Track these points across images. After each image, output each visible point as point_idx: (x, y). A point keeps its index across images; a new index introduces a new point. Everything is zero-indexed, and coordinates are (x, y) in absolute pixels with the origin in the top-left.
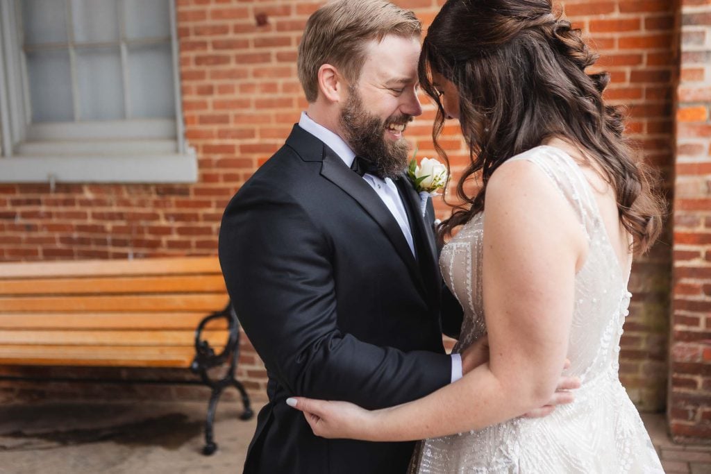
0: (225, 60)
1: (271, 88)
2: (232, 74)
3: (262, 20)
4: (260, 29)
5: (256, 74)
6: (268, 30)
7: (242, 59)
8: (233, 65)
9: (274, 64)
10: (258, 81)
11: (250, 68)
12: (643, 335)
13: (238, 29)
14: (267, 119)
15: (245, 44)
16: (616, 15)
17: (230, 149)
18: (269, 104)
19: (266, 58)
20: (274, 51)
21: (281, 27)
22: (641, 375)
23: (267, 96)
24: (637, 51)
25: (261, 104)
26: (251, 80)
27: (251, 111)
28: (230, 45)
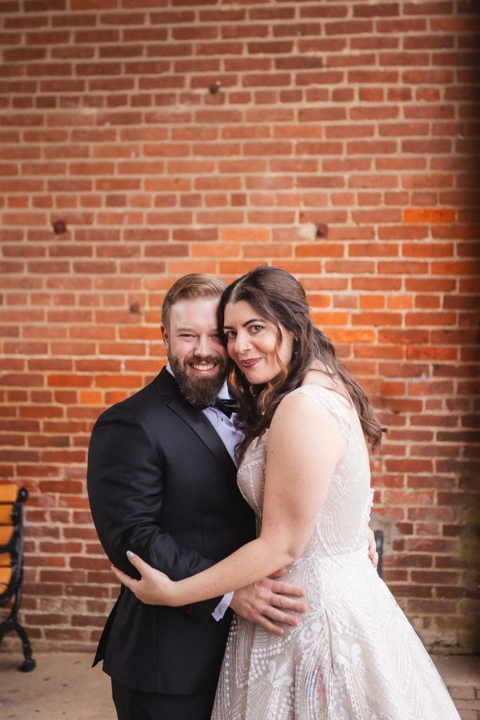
0: (18, 268)
1: (68, 299)
2: (24, 284)
3: (60, 228)
4: (57, 237)
5: (51, 285)
6: (68, 238)
7: (35, 268)
8: (26, 274)
9: (72, 274)
10: (53, 292)
11: (45, 277)
12: (460, 571)
13: (33, 236)
14: (61, 333)
15: (41, 252)
16: (429, 240)
17: (18, 365)
18: (65, 317)
19: (63, 268)
20: (72, 260)
21: (80, 236)
22: (458, 615)
23: (62, 308)
24: (451, 277)
25: (54, 317)
26: (45, 290)
27: (44, 324)
28: (23, 252)
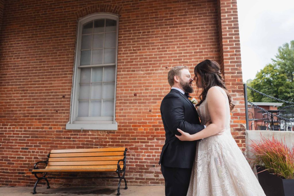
0: (127, 103)
1: (136, 109)
2: (128, 106)
3: (135, 95)
4: (135, 97)
5: (133, 106)
6: (137, 97)
7: (130, 103)
8: (128, 104)
9: (137, 104)
10: (134, 108)
11: (132, 105)
13: (130, 97)
14: (135, 116)
15: (131, 100)
17: (126, 123)
18: (136, 113)
19: (136, 103)
20: (137, 101)
21: (139, 96)
23: (135, 111)
25: (133, 113)
26: (132, 107)
27: (131, 114)
28: (128, 100)
